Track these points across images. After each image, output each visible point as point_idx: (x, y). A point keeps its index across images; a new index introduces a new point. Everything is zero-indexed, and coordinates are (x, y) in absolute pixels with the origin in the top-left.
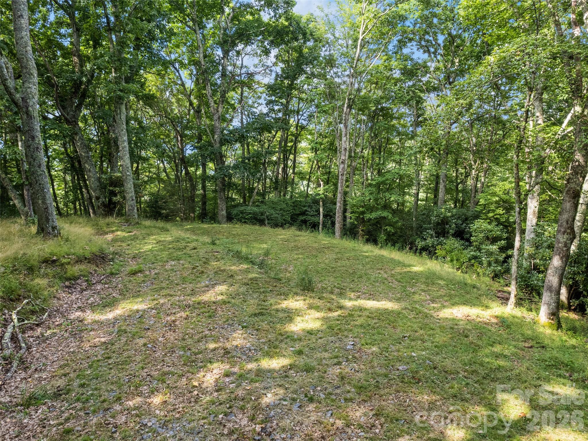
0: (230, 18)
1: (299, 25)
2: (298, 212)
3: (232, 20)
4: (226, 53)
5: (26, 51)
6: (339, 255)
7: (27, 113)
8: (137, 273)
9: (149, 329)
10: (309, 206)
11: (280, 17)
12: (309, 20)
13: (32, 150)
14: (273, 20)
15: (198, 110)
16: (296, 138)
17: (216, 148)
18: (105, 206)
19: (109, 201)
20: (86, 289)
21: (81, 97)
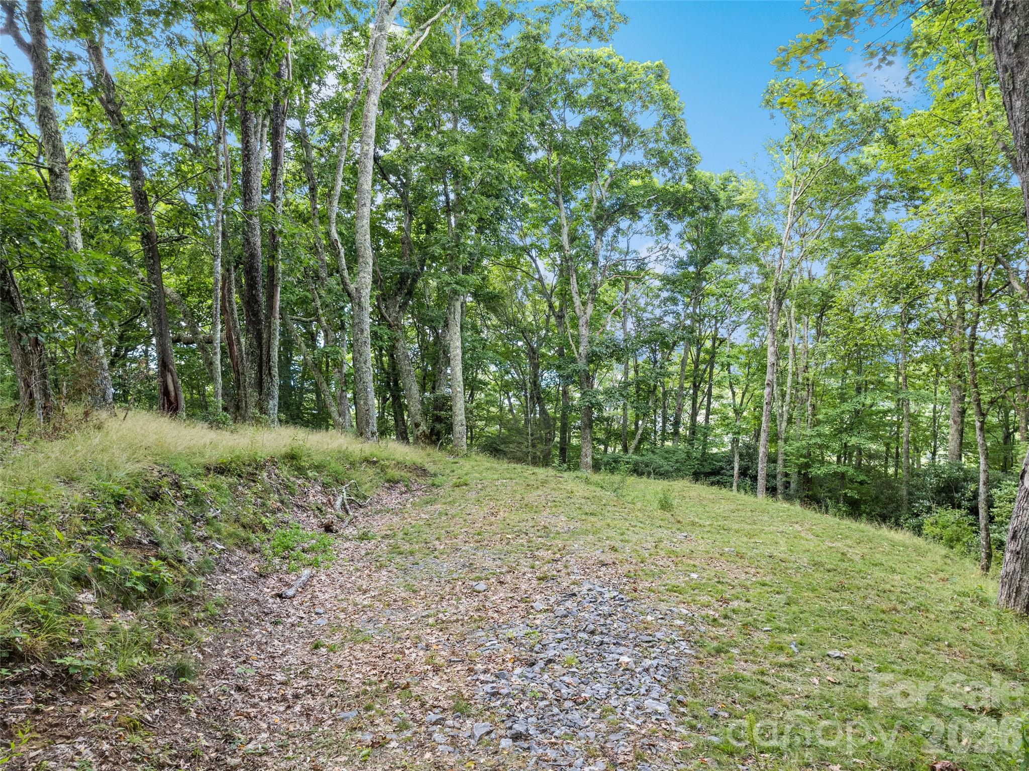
1: (707, 188)
3: (610, 188)
4: (599, 232)
5: (365, 240)
7: (360, 304)
8: (461, 486)
11: (681, 178)
15: (560, 314)
16: (712, 358)
17: (582, 364)
18: (425, 436)
19: (432, 430)
20: (406, 492)
21: (406, 294)
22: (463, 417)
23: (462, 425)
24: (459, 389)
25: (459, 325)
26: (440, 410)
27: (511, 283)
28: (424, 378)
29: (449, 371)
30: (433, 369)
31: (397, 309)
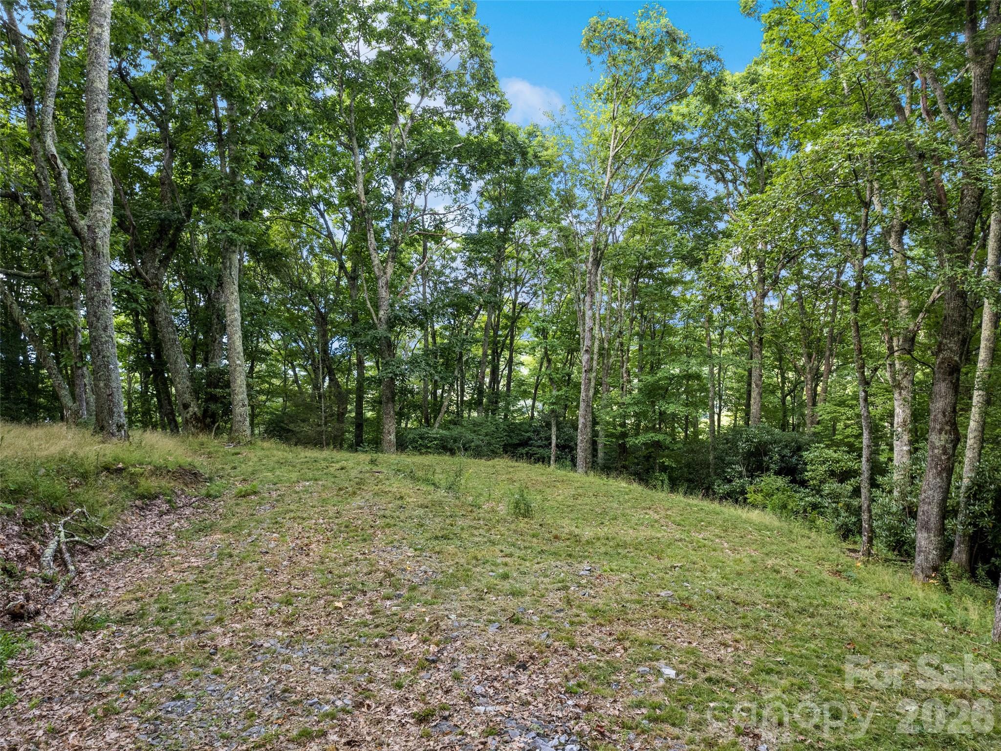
0: (407, 129)
1: (515, 139)
2: (515, 441)
3: (411, 132)
4: (400, 184)
5: (100, 160)
6: (580, 491)
7: (94, 248)
8: (249, 495)
9: (267, 553)
10: (534, 432)
11: (486, 128)
12: (531, 135)
13: (96, 304)
14: (475, 133)
15: (353, 275)
16: (513, 323)
17: (382, 330)
18: (197, 419)
19: (205, 411)
20: (168, 512)
21: (168, 247)
22: (245, 396)
23: (244, 405)
24: (238, 362)
25: (236, 282)
26: (215, 388)
27: (296, 241)
28: (194, 349)
29: (225, 340)
30: (205, 338)
31: (157, 264)
